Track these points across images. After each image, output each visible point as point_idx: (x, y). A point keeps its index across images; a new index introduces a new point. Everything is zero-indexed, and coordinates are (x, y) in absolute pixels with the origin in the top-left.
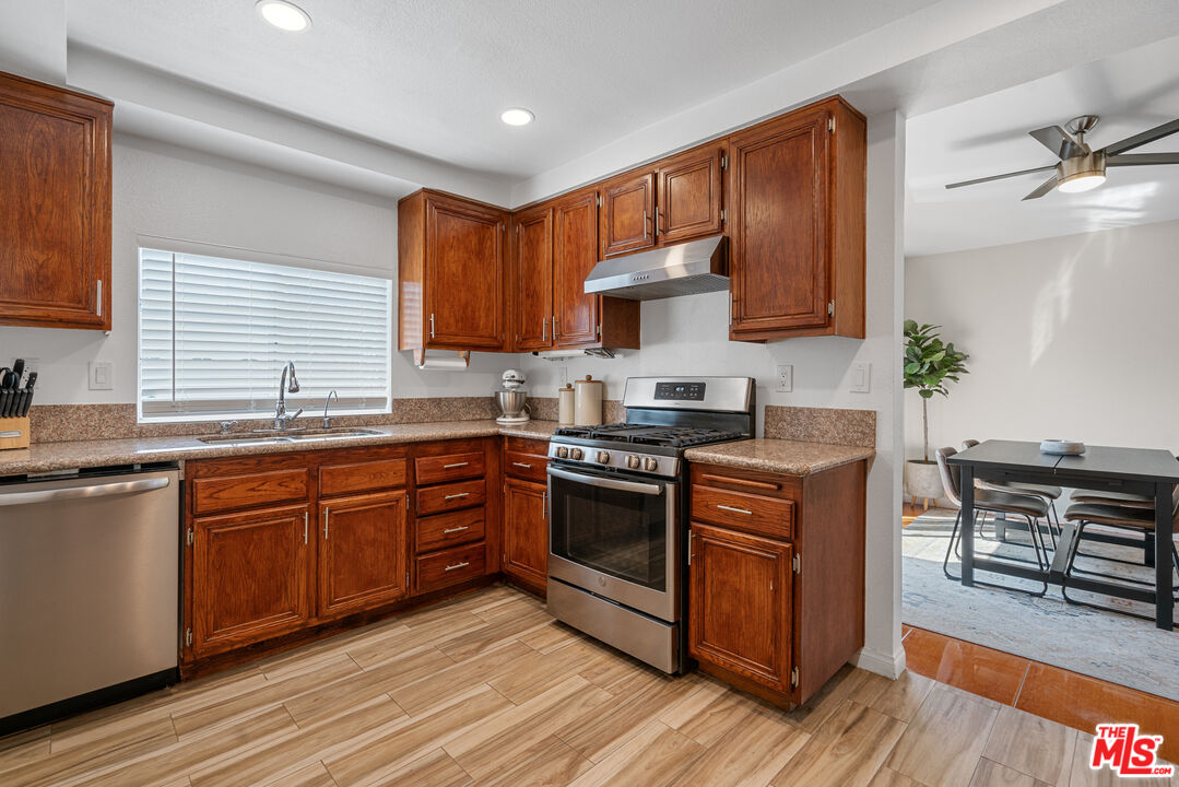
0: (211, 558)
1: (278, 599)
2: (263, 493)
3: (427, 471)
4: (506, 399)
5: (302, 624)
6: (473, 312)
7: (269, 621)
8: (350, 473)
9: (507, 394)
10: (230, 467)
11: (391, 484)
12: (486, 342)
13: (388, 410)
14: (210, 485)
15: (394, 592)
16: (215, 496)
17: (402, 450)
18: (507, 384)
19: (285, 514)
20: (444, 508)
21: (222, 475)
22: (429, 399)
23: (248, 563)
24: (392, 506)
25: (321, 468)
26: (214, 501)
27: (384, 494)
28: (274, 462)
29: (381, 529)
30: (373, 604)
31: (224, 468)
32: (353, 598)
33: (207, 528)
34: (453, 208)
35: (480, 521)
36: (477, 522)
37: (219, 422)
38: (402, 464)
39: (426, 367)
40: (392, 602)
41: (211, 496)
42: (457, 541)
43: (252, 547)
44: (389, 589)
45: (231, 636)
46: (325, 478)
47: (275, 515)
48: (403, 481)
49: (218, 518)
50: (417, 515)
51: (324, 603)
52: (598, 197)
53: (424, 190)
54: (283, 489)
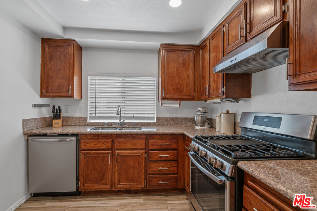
0: (85, 163)
1: (103, 179)
2: (98, 146)
3: (153, 145)
4: (198, 119)
5: (109, 189)
6: (181, 86)
7: (100, 185)
8: (125, 143)
9: (198, 117)
10: (91, 137)
11: (139, 148)
12: (187, 97)
13: (155, 121)
14: (85, 142)
15: (140, 186)
16: (86, 145)
17: (144, 136)
18: (198, 113)
19: (105, 153)
20: (159, 159)
21: (88, 139)
22: (169, 118)
23: (95, 166)
24: (140, 156)
25: (116, 140)
26: (85, 146)
27: (137, 151)
28: (103, 137)
29: (136, 163)
30: (132, 188)
31: (89, 137)
32: (125, 184)
33: (84, 154)
34: (172, 49)
35: (175, 167)
36: (173, 167)
37: (104, 123)
38: (143, 141)
39: (163, 107)
40: (140, 189)
41: (85, 145)
42: (164, 172)
43: (95, 162)
44: (138, 184)
45: (89, 187)
46: (117, 143)
47: (102, 153)
48: (144, 147)
49: (86, 151)
50: (148, 160)
51: (116, 184)
52: (224, 27)
53: (162, 44)
54: (104, 145)
